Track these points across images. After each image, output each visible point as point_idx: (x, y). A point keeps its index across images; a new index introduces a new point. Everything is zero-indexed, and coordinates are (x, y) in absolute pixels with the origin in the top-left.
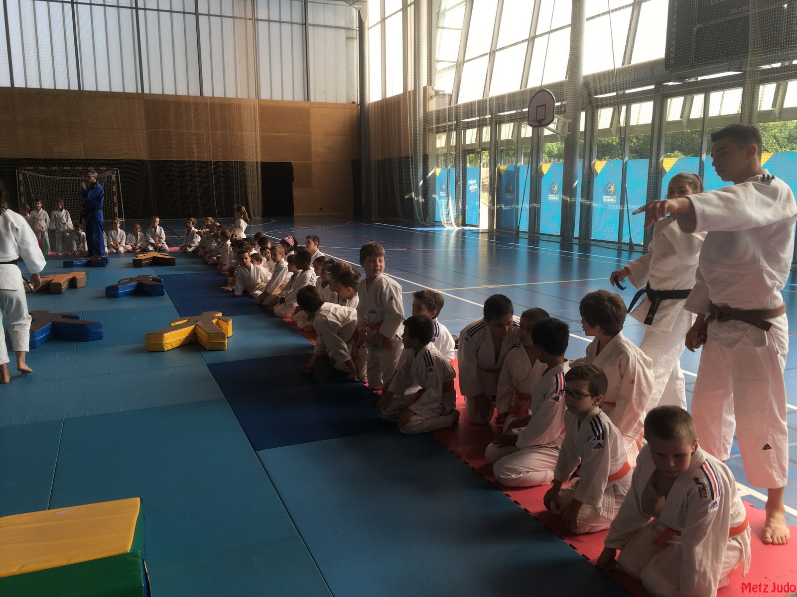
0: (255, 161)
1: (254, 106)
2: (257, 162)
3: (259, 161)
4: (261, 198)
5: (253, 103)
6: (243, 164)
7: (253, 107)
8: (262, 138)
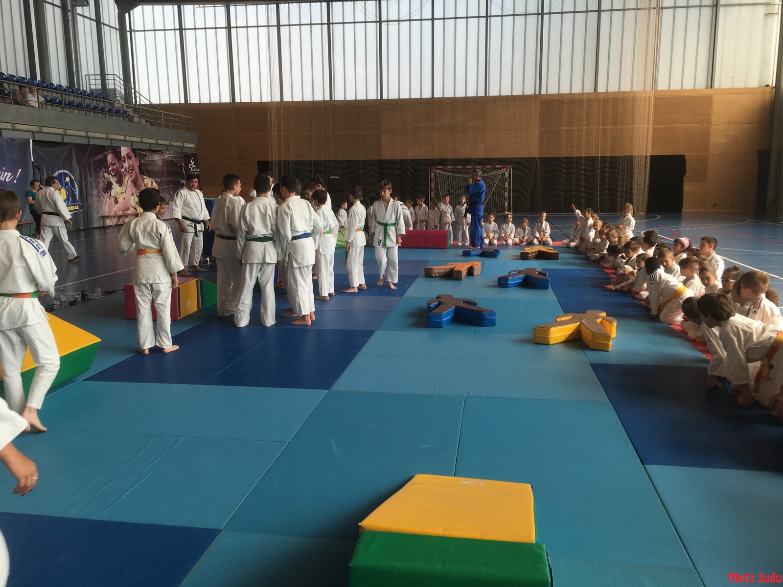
0: (645, 155)
1: (649, 98)
2: (646, 156)
3: (649, 154)
4: (646, 193)
5: (648, 95)
6: (630, 159)
7: (647, 99)
8: (655, 130)
